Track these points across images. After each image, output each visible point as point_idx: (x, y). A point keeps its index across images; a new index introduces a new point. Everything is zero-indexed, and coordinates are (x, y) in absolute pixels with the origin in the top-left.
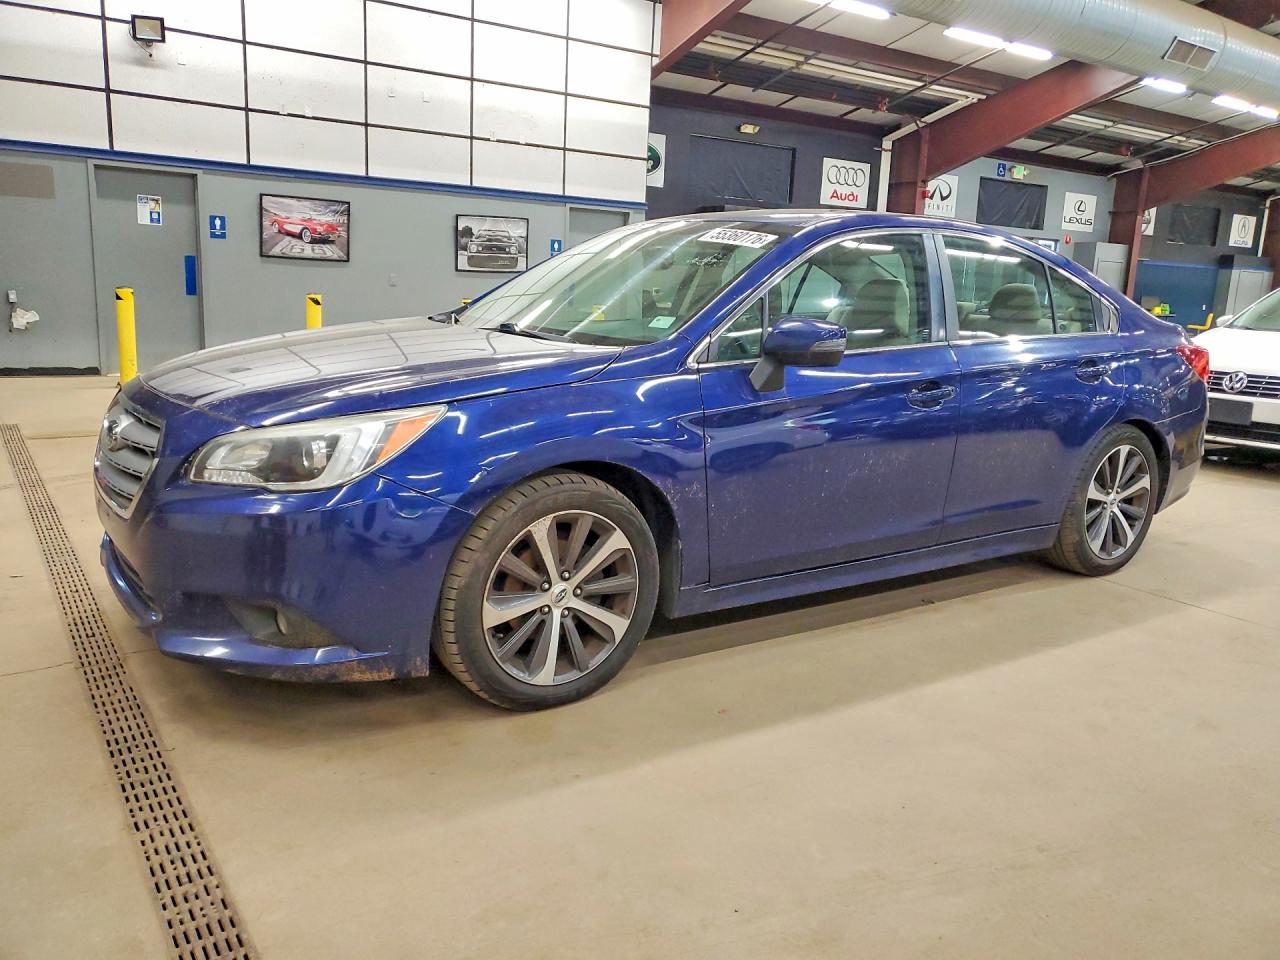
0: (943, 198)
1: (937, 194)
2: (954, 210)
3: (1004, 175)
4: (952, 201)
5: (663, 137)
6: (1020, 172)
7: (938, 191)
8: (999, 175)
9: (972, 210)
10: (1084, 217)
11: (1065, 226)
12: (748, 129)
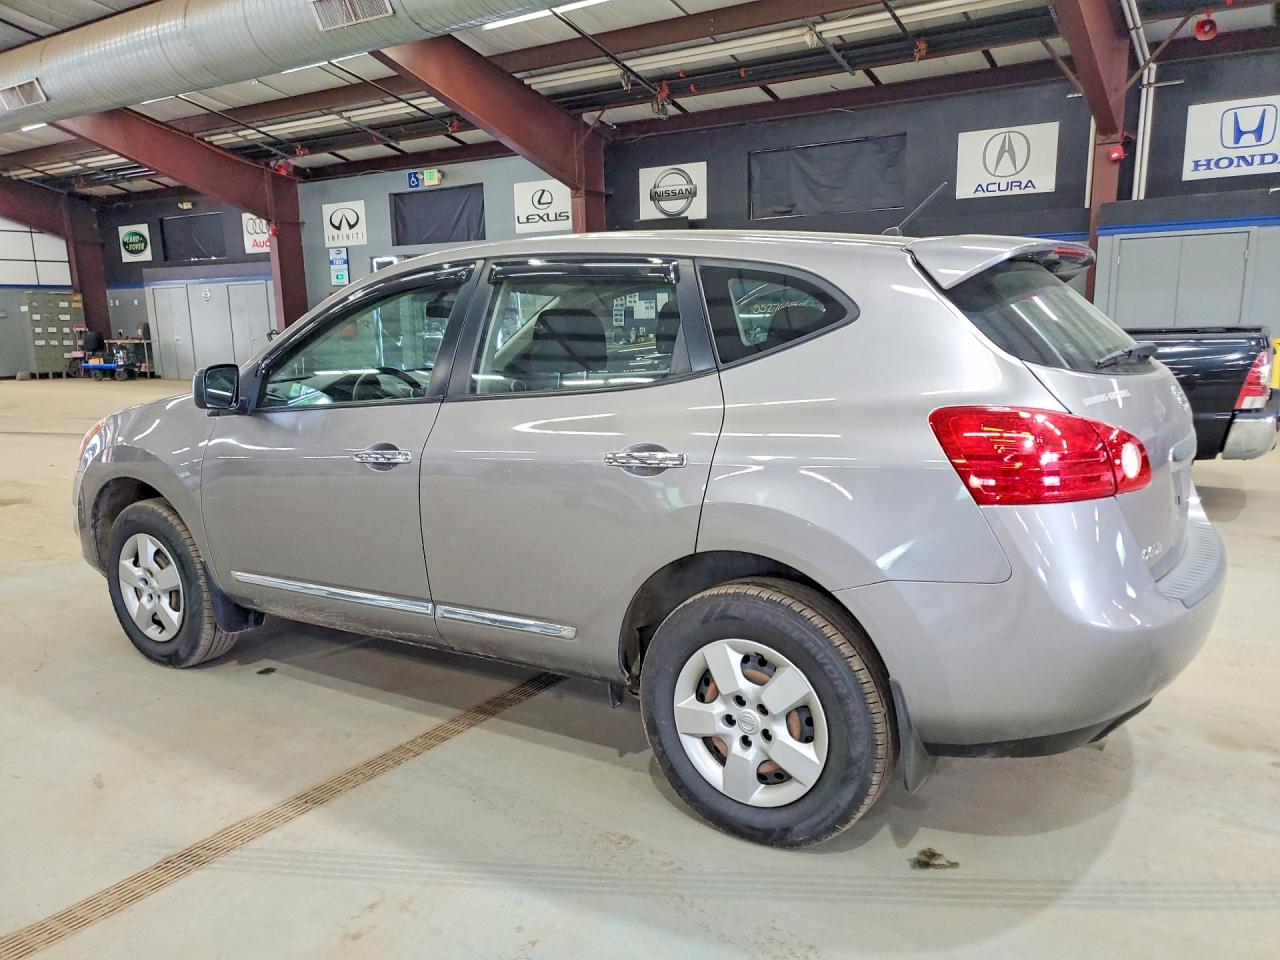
0: (351, 227)
1: (345, 225)
2: (365, 236)
3: (417, 186)
4: (361, 227)
5: (146, 225)
6: (430, 178)
7: (344, 221)
8: (411, 186)
9: (386, 232)
10: (552, 211)
11: (520, 229)
12: (187, 206)
